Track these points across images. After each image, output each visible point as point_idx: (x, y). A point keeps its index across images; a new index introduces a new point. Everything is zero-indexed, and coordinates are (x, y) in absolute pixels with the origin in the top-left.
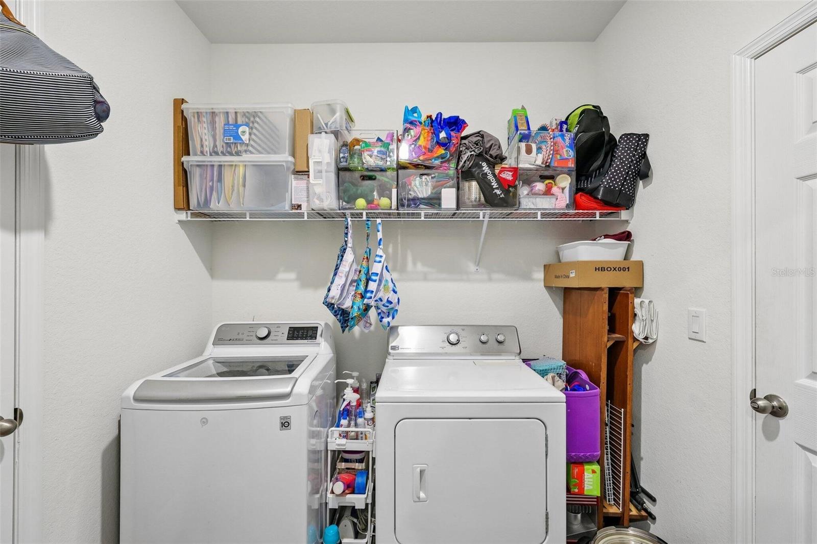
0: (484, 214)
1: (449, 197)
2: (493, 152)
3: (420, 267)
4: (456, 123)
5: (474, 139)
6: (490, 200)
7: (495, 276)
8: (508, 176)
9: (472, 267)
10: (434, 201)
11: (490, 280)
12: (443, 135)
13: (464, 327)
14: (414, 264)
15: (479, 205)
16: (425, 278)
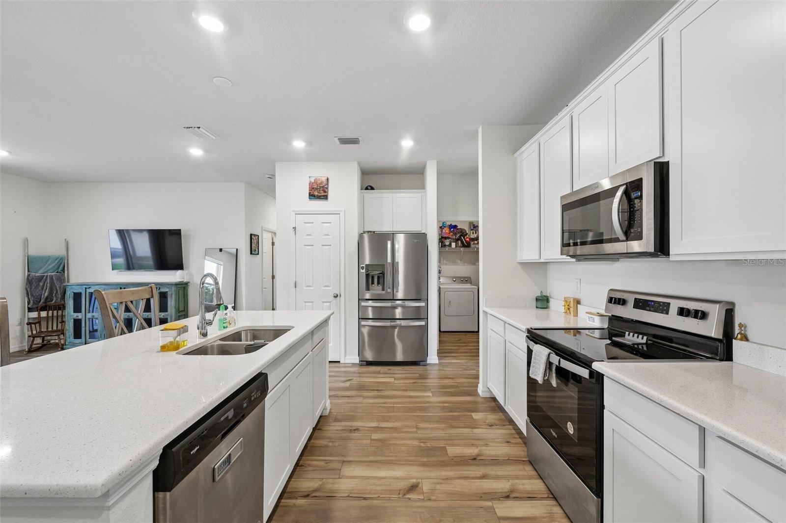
0: (462, 249)
1: (453, 245)
2: (465, 234)
3: (445, 261)
4: (455, 227)
5: (460, 230)
6: (464, 246)
7: (465, 264)
8: (468, 240)
9: (459, 262)
10: (450, 245)
11: (464, 265)
12: (452, 230)
13: (457, 277)
14: (443, 260)
15: (461, 247)
16: (446, 264)
